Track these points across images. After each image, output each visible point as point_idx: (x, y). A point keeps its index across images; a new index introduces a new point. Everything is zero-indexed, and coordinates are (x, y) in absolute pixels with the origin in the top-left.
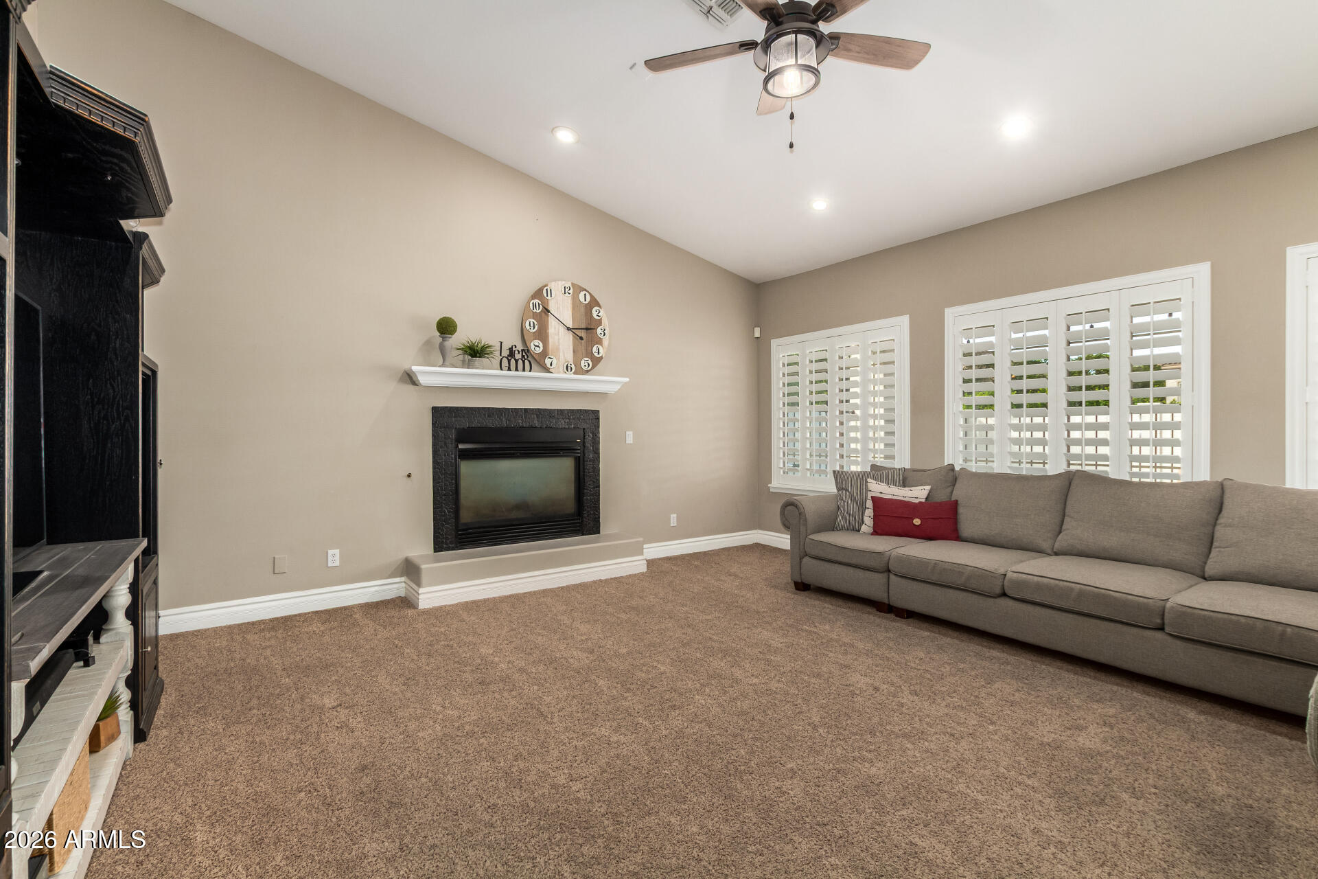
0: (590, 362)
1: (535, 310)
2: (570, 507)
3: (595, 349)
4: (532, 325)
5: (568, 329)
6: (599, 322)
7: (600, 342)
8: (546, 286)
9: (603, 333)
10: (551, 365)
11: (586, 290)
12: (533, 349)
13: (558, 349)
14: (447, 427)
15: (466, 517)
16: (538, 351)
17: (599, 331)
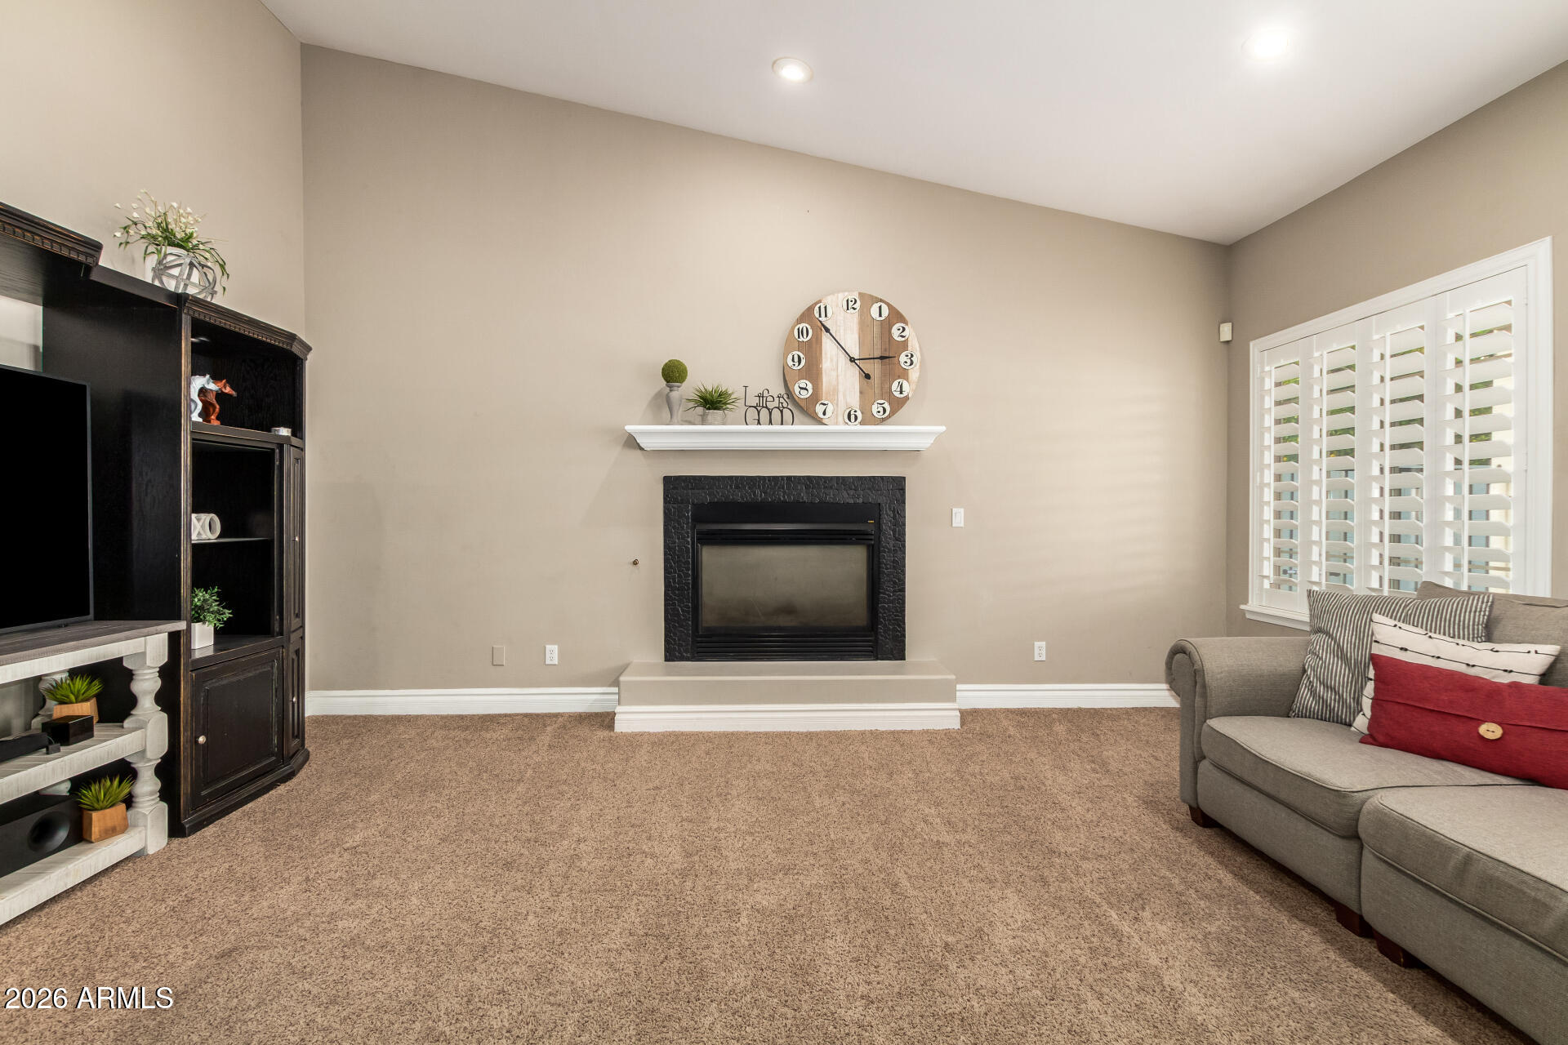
0: (887, 406)
1: (801, 339)
2: (860, 617)
3: (895, 386)
4: (796, 359)
5: (852, 360)
6: (904, 345)
7: (904, 374)
8: (820, 301)
9: (909, 361)
10: (824, 414)
11: (881, 301)
12: (797, 393)
13: (836, 391)
14: (682, 502)
15: (708, 619)
16: (805, 395)
17: (903, 358)
